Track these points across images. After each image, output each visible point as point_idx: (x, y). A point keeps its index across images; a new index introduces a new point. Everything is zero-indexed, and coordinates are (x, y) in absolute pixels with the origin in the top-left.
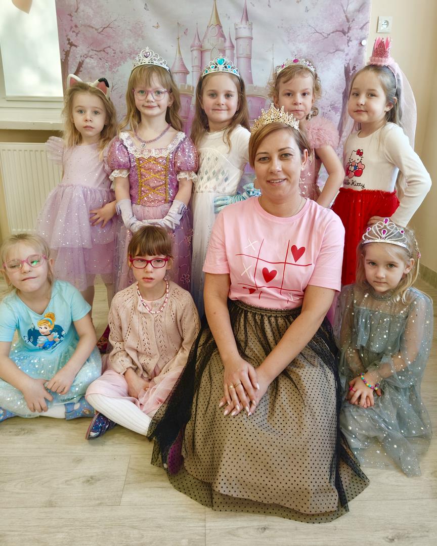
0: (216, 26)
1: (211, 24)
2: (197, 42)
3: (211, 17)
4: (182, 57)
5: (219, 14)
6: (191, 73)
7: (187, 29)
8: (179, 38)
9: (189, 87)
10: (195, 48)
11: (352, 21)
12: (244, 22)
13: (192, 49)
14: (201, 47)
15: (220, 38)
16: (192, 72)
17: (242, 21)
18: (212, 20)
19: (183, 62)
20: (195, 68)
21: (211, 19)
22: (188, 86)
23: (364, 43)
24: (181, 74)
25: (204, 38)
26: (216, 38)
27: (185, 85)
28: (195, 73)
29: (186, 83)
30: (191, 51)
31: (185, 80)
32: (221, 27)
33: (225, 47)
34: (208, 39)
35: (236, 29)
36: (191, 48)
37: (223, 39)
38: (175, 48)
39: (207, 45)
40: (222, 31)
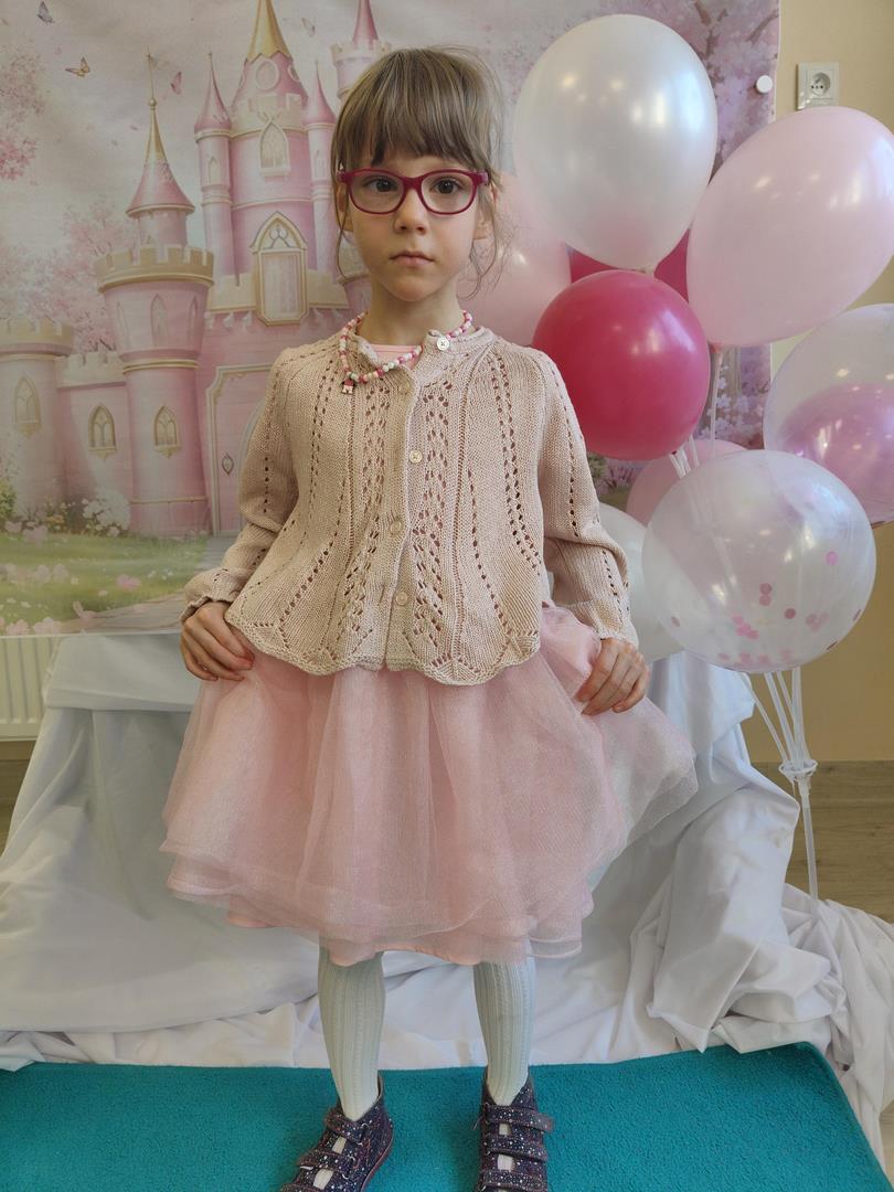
0: (271, 57)
1: (257, 52)
2: (213, 109)
3: (256, 30)
4: (169, 162)
5: (279, 20)
6: (199, 210)
7: (180, 74)
8: (154, 105)
9: (196, 255)
10: (209, 131)
11: (719, 19)
12: (363, 41)
13: (199, 135)
14: (228, 125)
15: (288, 95)
16: (203, 205)
17: (355, 39)
18: (259, 40)
19: (171, 177)
20: (211, 193)
21: (254, 38)
22: (192, 252)
23: (764, 84)
24: (165, 215)
25: (237, 98)
26: (274, 94)
27: (183, 250)
28: (212, 210)
29: (184, 242)
30: (197, 142)
31: (180, 233)
32: (288, 60)
33: (305, 123)
34: (250, 101)
35: (339, 63)
36: (197, 129)
37: (297, 97)
38: (146, 133)
39: (247, 120)
40: (293, 71)
